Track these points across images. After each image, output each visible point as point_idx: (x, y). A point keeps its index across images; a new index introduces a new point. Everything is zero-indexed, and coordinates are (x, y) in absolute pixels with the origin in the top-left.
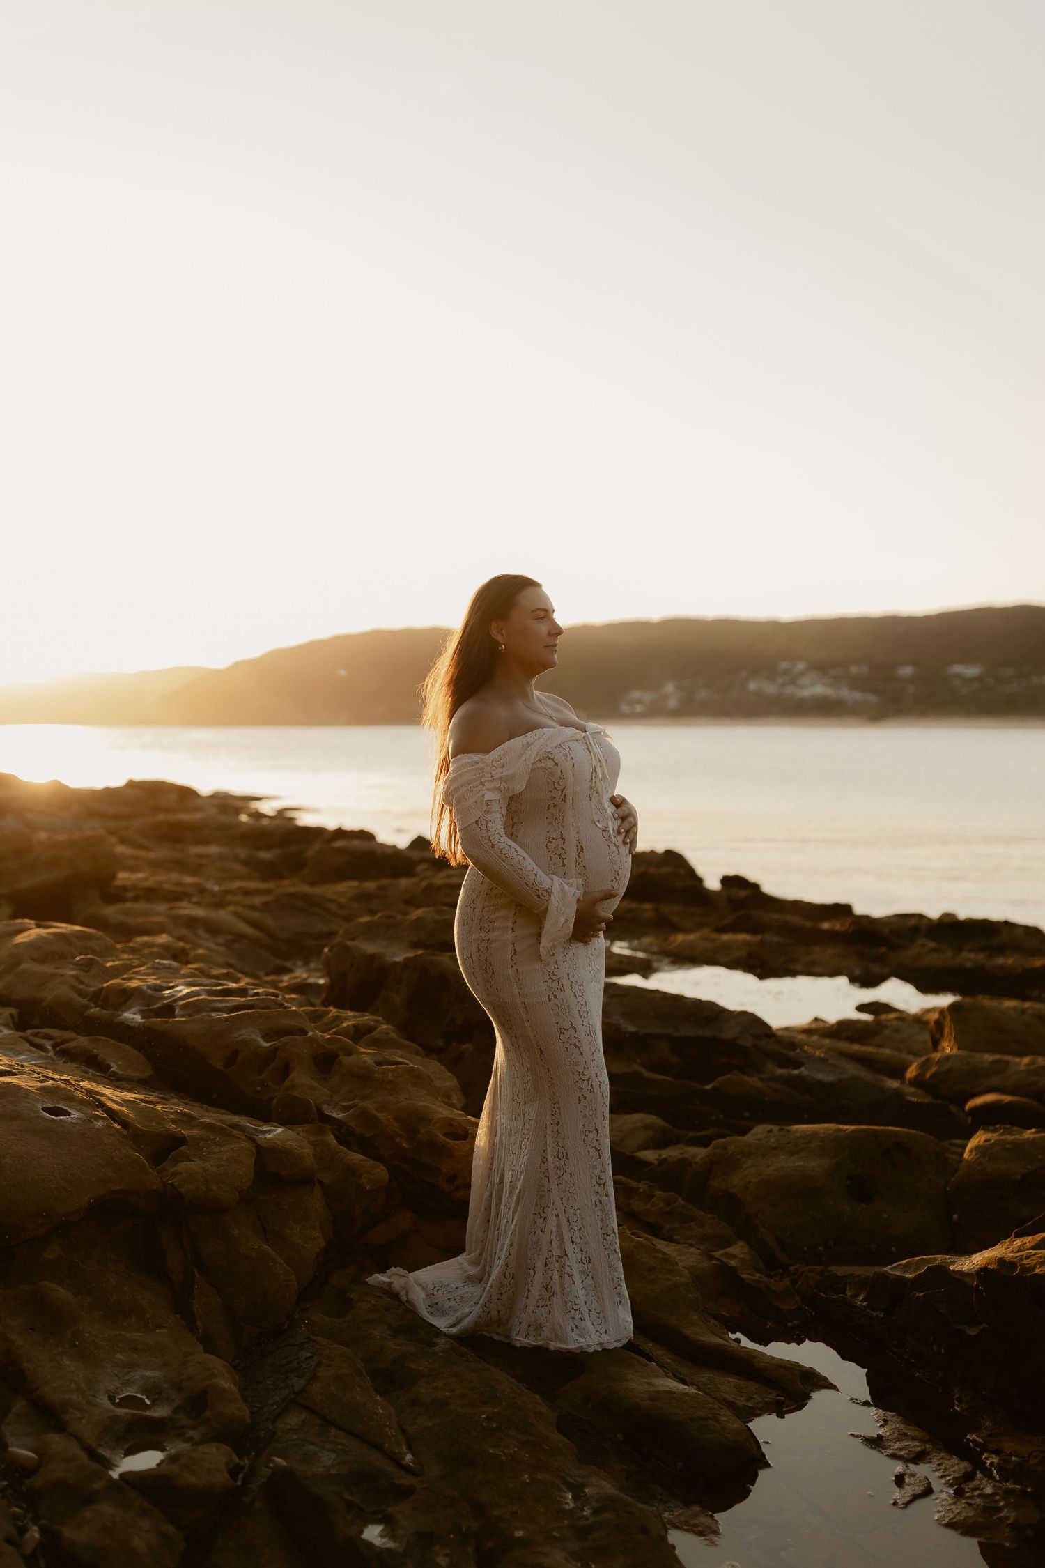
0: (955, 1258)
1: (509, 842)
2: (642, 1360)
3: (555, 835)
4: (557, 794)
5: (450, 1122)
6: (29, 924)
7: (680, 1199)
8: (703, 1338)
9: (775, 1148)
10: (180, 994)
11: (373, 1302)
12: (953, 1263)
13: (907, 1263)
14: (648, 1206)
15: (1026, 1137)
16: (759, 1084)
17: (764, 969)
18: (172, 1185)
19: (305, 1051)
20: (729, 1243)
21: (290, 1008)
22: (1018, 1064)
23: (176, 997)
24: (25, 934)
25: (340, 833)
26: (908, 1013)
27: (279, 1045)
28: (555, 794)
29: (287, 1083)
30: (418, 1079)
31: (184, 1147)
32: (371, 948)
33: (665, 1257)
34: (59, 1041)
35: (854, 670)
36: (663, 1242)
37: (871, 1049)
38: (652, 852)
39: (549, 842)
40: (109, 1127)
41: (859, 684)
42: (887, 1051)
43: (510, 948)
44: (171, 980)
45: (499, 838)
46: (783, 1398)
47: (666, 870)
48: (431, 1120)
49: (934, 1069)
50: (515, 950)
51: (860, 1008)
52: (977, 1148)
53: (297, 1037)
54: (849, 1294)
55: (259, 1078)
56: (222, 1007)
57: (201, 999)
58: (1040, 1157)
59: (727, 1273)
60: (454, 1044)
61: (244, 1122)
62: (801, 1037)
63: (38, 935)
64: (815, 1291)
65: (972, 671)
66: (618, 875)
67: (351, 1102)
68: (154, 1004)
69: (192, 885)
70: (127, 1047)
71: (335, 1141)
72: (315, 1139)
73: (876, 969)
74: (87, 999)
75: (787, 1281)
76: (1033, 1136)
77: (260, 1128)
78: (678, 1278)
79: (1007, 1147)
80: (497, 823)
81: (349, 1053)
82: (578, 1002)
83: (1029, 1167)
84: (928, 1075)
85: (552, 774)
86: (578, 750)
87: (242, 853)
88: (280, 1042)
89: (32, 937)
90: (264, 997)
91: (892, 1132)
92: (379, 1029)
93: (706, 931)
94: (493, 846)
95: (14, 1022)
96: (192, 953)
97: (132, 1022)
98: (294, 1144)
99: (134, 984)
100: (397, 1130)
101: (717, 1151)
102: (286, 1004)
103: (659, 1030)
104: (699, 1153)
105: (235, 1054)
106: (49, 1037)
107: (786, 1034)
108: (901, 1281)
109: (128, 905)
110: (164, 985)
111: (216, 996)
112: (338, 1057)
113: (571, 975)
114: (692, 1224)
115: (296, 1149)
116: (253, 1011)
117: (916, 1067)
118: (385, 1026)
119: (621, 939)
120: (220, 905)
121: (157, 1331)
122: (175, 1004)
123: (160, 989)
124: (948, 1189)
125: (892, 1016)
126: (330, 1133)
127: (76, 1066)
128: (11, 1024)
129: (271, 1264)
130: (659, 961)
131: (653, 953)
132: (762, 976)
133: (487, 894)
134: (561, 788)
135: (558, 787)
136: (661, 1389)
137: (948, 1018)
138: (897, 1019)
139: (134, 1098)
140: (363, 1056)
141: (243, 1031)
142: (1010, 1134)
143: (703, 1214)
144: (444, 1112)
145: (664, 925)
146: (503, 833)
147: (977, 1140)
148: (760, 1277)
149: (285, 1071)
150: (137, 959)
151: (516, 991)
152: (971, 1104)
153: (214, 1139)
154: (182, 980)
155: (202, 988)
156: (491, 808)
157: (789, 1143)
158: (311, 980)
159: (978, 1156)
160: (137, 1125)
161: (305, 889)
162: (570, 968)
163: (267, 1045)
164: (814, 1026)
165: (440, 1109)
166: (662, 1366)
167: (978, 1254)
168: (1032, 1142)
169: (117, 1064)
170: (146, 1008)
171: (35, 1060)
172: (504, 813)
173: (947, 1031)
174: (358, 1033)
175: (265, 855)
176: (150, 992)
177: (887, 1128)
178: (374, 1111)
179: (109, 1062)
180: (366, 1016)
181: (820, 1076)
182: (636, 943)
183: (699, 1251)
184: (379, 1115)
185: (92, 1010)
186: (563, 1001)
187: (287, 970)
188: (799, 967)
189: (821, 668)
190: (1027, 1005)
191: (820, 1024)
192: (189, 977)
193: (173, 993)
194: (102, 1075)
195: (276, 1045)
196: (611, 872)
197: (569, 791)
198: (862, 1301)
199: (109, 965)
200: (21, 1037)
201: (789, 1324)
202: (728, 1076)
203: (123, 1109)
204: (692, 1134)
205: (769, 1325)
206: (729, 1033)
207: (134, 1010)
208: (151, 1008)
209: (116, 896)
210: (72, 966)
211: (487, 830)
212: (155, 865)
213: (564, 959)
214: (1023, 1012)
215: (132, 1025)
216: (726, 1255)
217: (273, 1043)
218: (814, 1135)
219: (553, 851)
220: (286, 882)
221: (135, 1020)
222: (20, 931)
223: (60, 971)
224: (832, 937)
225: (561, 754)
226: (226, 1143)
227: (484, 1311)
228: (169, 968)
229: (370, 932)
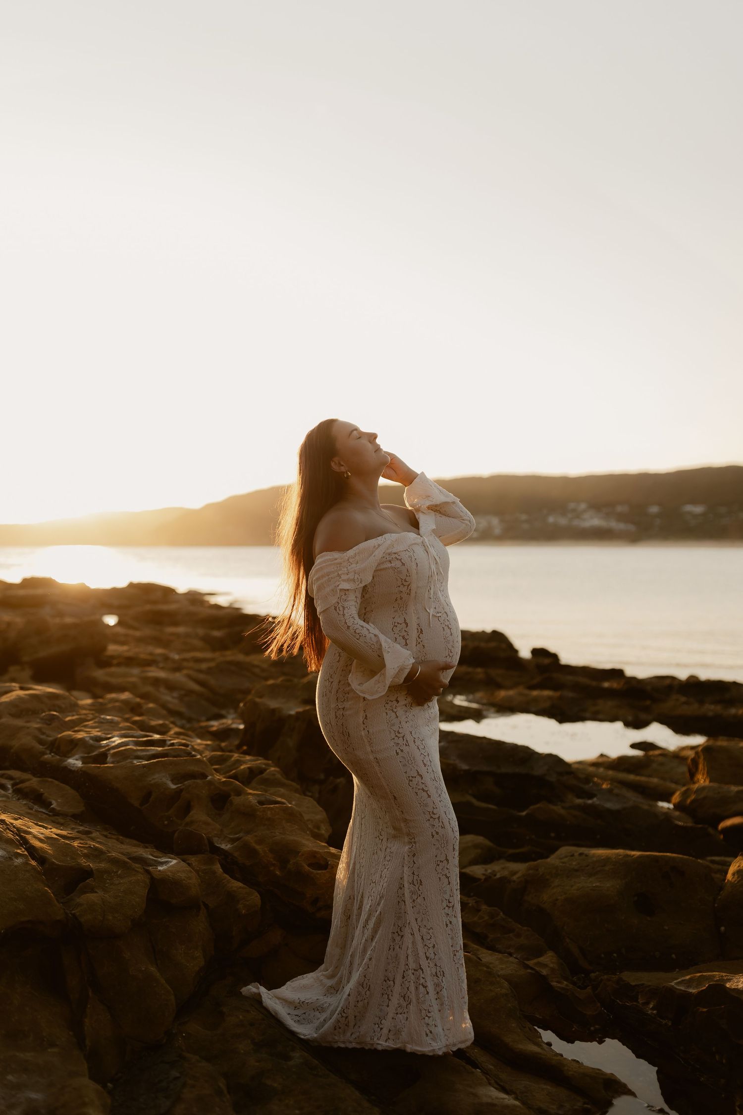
0: (730, 976)
1: (362, 623)
2: (469, 1067)
3: (401, 620)
4: (404, 589)
5: (313, 854)
6: (15, 687)
7: (501, 913)
8: (521, 1046)
9: (577, 870)
10: (113, 744)
11: (241, 1017)
12: (729, 980)
13: (690, 979)
14: (476, 919)
16: (562, 812)
17: (562, 715)
18: (74, 915)
19: (204, 792)
20: (540, 953)
21: (195, 756)
23: (109, 747)
24: (9, 695)
26: (669, 751)
27: (183, 787)
28: (402, 588)
29: (188, 819)
30: (292, 816)
31: (90, 879)
32: (273, 704)
33: (489, 970)
34: (18, 781)
35: (619, 509)
36: (487, 951)
37: (643, 779)
38: (483, 632)
39: (395, 626)
40: (27, 864)
41: (621, 517)
42: (655, 780)
43: (362, 714)
44: (109, 732)
45: (353, 620)
47: (493, 644)
48: (299, 852)
49: (693, 797)
50: (366, 715)
51: (634, 746)
52: (739, 872)
53: (199, 781)
54: (641, 1002)
55: (166, 814)
56: (143, 755)
57: (129, 749)
59: (539, 980)
60: (331, 778)
61: (146, 853)
62: (592, 769)
63: (18, 696)
64: (613, 998)
65: (698, 509)
66: (451, 652)
67: (238, 835)
68: (93, 752)
69: (160, 655)
70: (67, 787)
71: (221, 870)
72: (204, 868)
73: (643, 716)
74: (44, 747)
75: (589, 990)
77: (159, 860)
78: (498, 988)
80: (352, 608)
81: (239, 793)
82: (422, 754)
84: (689, 801)
85: (400, 572)
86: (419, 552)
87: (201, 631)
88: (184, 785)
89: (12, 698)
90: (177, 747)
91: (670, 858)
92: (268, 771)
93: (521, 689)
94: (348, 627)
96: (145, 707)
97: (73, 767)
98: (183, 875)
99: (80, 735)
100: (272, 860)
101: (531, 872)
102: (193, 753)
103: (485, 768)
104: (520, 869)
105: (149, 794)
106: (10, 778)
107: (581, 767)
108: (686, 995)
109: (113, 669)
110: (103, 736)
111: (139, 746)
112: (230, 797)
113: (413, 732)
114: (511, 935)
115: (184, 880)
116: (166, 759)
117: (679, 794)
118: (273, 769)
119: (460, 694)
120: (177, 669)
121: (49, 1050)
122: (108, 753)
123: (99, 739)
124: (716, 905)
125: (657, 752)
126: (218, 863)
127: (24, 802)
129: (155, 985)
130: (488, 710)
131: (484, 704)
132: (561, 721)
133: (343, 670)
134: (407, 583)
135: (405, 583)
136: (485, 1100)
137: (702, 757)
138: (661, 755)
139: (56, 835)
140: (249, 796)
141: (156, 776)
143: (520, 926)
144: (310, 844)
145: (492, 684)
146: (356, 617)
147: (738, 865)
148: (567, 985)
149: (187, 808)
150: (92, 714)
151: (369, 749)
152: (723, 825)
153: (117, 872)
154: (118, 733)
155: (131, 739)
156: (348, 597)
157: (587, 866)
158: (234, 726)
159: (740, 879)
160: (53, 860)
161: (241, 657)
162: (412, 726)
163: (173, 787)
164: (601, 760)
165: (306, 842)
166: (485, 1073)
169: (56, 801)
170: (86, 755)
172: (359, 600)
173: (701, 766)
174: (252, 776)
175: (217, 634)
176: (91, 742)
177: (665, 854)
178: (254, 845)
179: (51, 800)
180: (260, 760)
181: (609, 805)
182: (471, 697)
183: (517, 960)
184: (258, 847)
185: (46, 756)
186: (409, 754)
187: (218, 717)
188: (588, 715)
189: (598, 506)
191: (604, 759)
192: (124, 730)
193: (109, 743)
194: (44, 811)
195: (182, 788)
196: (446, 650)
197: (413, 586)
198: (652, 1009)
199: (68, 719)
201: (592, 1028)
202: (538, 806)
203: (44, 846)
204: (511, 851)
205: (575, 1028)
206: (539, 771)
207: (77, 756)
208: (90, 755)
209: (105, 662)
210: (38, 720)
211: (344, 615)
212: (140, 640)
213: (406, 720)
215: (73, 769)
216: (539, 964)
217: (180, 785)
218: (607, 859)
219: (398, 634)
220: (228, 653)
221: (75, 765)
222: (6, 693)
223: (28, 725)
224: (610, 693)
225: (407, 556)
226: (125, 875)
227: (342, 1017)
228: (111, 722)
229: (274, 691)
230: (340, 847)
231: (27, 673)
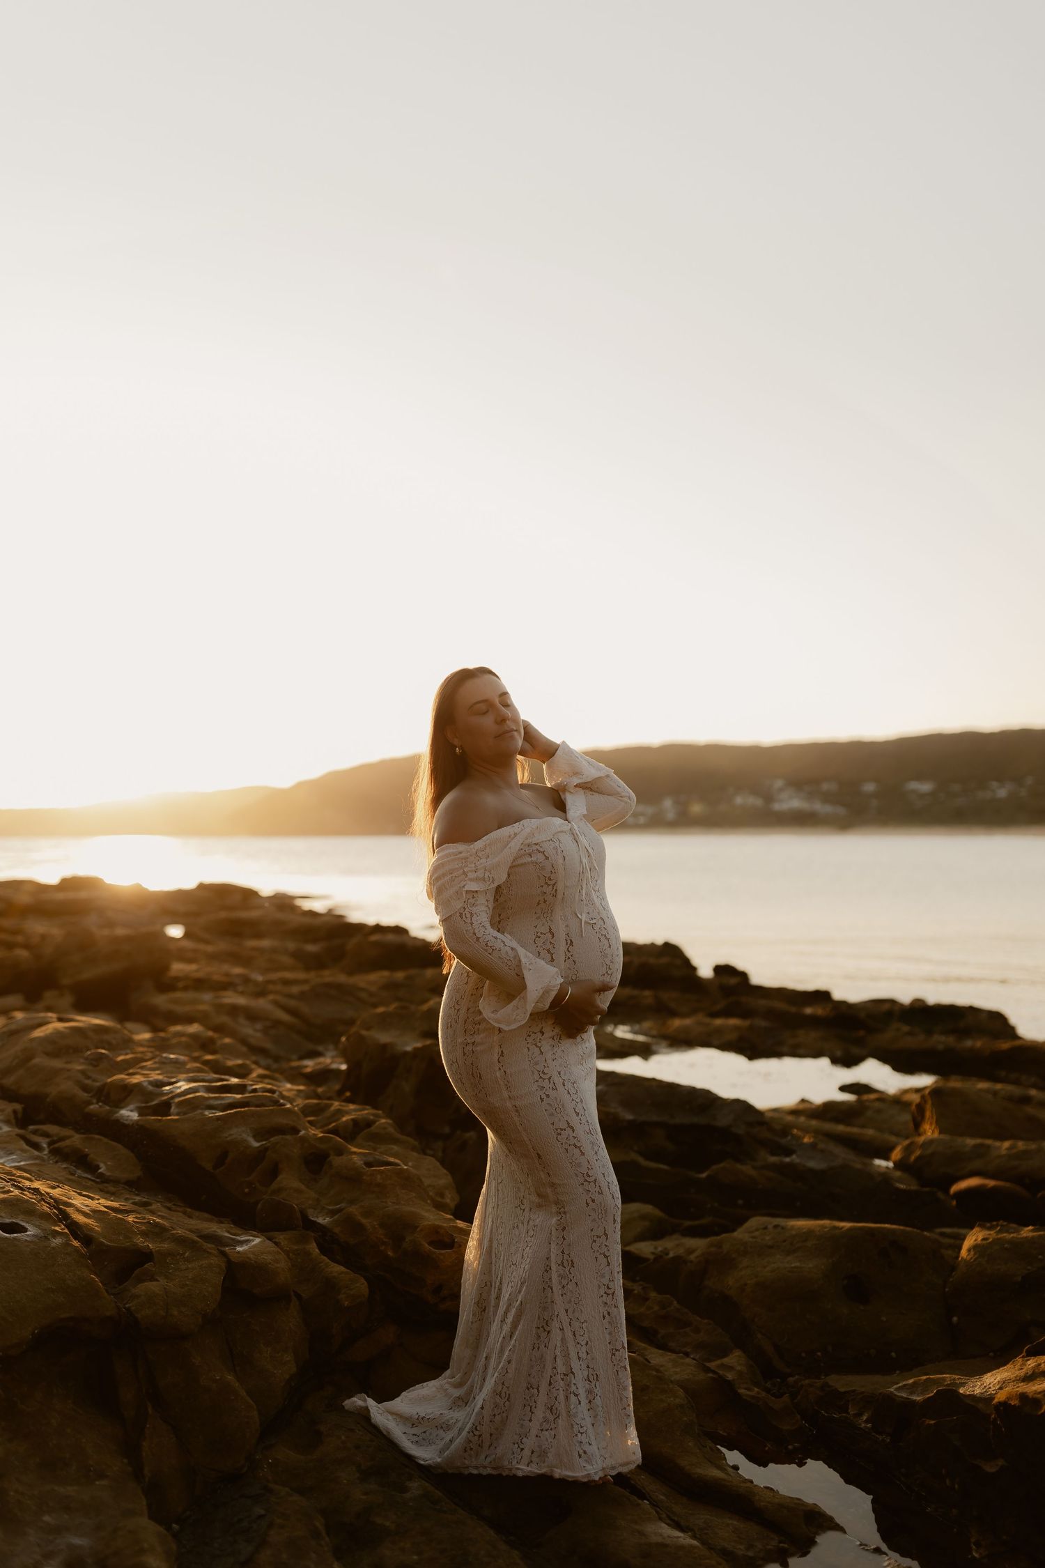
0: (963, 1379)
1: (496, 933)
2: (634, 1498)
3: (544, 929)
4: (548, 890)
5: (436, 1230)
6: (51, 1017)
7: (675, 1302)
8: (699, 1471)
9: (771, 1247)
10: (179, 1091)
11: (343, 1438)
12: (963, 1384)
13: (914, 1383)
14: (643, 1310)
15: (1025, 1235)
16: (753, 1173)
17: (753, 1050)
18: (128, 1309)
19: (295, 1151)
20: (724, 1353)
21: (284, 1105)
22: (999, 1148)
23: (173, 1094)
24: (43, 1028)
25: (378, 928)
26: (887, 1095)
27: (269, 1144)
28: (545, 889)
29: (274, 1186)
30: (407, 1181)
31: (149, 1264)
32: (384, 1037)
33: (660, 1374)
34: (55, 1138)
35: (825, 786)
36: (657, 1350)
37: (855, 1130)
38: (653, 945)
39: (537, 936)
40: (67, 1244)
41: (827, 798)
42: (870, 1132)
43: (497, 1050)
44: (173, 1075)
45: (484, 930)
46: (786, 1546)
47: (665, 960)
48: (417, 1227)
49: (918, 1153)
50: (502, 1051)
52: (975, 1247)
53: (288, 1137)
54: (851, 1413)
55: (247, 1179)
56: (216, 1105)
57: (198, 1096)
58: (1040, 1257)
59: (723, 1387)
60: (459, 1132)
61: (221, 1230)
62: (790, 1118)
63: (55, 1029)
64: (816, 1408)
65: (926, 787)
66: (610, 969)
67: (338, 1206)
68: (153, 1100)
69: (238, 976)
70: (120, 1146)
71: (317, 1250)
72: (296, 1247)
73: (856, 1051)
74: (90, 1095)
75: (786, 1398)
76: (1031, 1234)
77: (238, 1238)
78: (672, 1399)
79: (1006, 1246)
80: (482, 915)
81: (340, 1152)
82: (573, 1100)
83: (1029, 1268)
84: (913, 1158)
85: (543, 868)
86: (567, 842)
87: (291, 945)
88: (270, 1142)
89: (48, 1032)
90: (260, 1094)
91: (889, 1230)
92: (377, 1123)
93: (700, 1017)
94: (478, 939)
95: (16, 1118)
96: (219, 1043)
97: (127, 1120)
98: (268, 1258)
99: (136, 1079)
100: (382, 1237)
101: (713, 1249)
102: (282, 1101)
103: (655, 1118)
104: (698, 1246)
105: (225, 1154)
106: (46, 1135)
107: (776, 1115)
108: (908, 1405)
109: (178, 995)
110: (166, 1080)
111: (212, 1093)
112: (329, 1157)
113: (562, 1073)
114: (688, 1330)
115: (270, 1263)
116: (246, 1109)
117: (900, 1150)
118: (383, 1121)
119: (623, 1023)
120: (261, 993)
121: (97, 1483)
122: (172, 1101)
123: (160, 1084)
124: (947, 1290)
125: (872, 1096)
126: (314, 1241)
127: (64, 1166)
128: (13, 1121)
129: (233, 1398)
130: (658, 1044)
131: (653, 1037)
132: (752, 1057)
133: (472, 995)
134: (552, 882)
135: (549, 882)
136: (654, 1539)
137: (930, 1102)
138: (878, 1100)
139: (106, 1207)
140: (353, 1156)
141: (234, 1131)
142: (1007, 1232)
143: (698, 1319)
144: (432, 1217)
145: (663, 1011)
146: (488, 925)
147: (974, 1238)
148: (758, 1393)
149: (274, 1172)
150: (151, 1052)
151: (506, 1094)
152: (955, 1188)
153: (183, 1254)
154: (184, 1076)
155: (201, 1084)
156: (477, 901)
157: (784, 1241)
158: (334, 1066)
159: (976, 1256)
160: (102, 1240)
161: (342, 978)
162: (560, 1065)
163: (256, 1144)
164: (802, 1106)
165: (426, 1214)
166: (654, 1505)
167: (989, 1374)
168: (1031, 1241)
169: (105, 1164)
170: (143, 1105)
171: (25, 1160)
172: (491, 905)
173: (928, 1114)
174: (356, 1130)
175: (311, 948)
176: (150, 1088)
177: (883, 1225)
178: (359, 1218)
179: (98, 1163)
180: (367, 1109)
181: (812, 1164)
182: (637, 1027)
183: (695, 1362)
184: (364, 1221)
185: (92, 1107)
186: (556, 1100)
187: (314, 1054)
188: (785, 1049)
189: (798, 784)
190: (999, 1086)
191: (807, 1106)
192: (193, 1072)
193: (173, 1090)
194: (90, 1176)
195: (267, 1145)
196: (603, 966)
197: (560, 886)
198: (867, 1421)
199: (120, 1058)
200: (17, 1135)
201: (790, 1447)
202: (722, 1165)
203: (90, 1221)
204: (687, 1223)
205: (768, 1446)
206: (723, 1121)
207: (132, 1107)
208: (149, 1104)
209: (167, 985)
210: (82, 1061)
211: (472, 924)
212: (212, 957)
213: (553, 1057)
214: (995, 1093)
215: (127, 1123)
216: (723, 1366)
217: (264, 1143)
218: (810, 1233)
219: (541, 946)
220: (326, 973)
221: (130, 1118)
222: (40, 1025)
223: (69, 1066)
224: (814, 1021)
225: (551, 847)
226: (195, 1258)
227: (474, 1435)
228: (176, 1062)
229: (384, 1022)
230: (470, 1220)
231: (68, 1000)
